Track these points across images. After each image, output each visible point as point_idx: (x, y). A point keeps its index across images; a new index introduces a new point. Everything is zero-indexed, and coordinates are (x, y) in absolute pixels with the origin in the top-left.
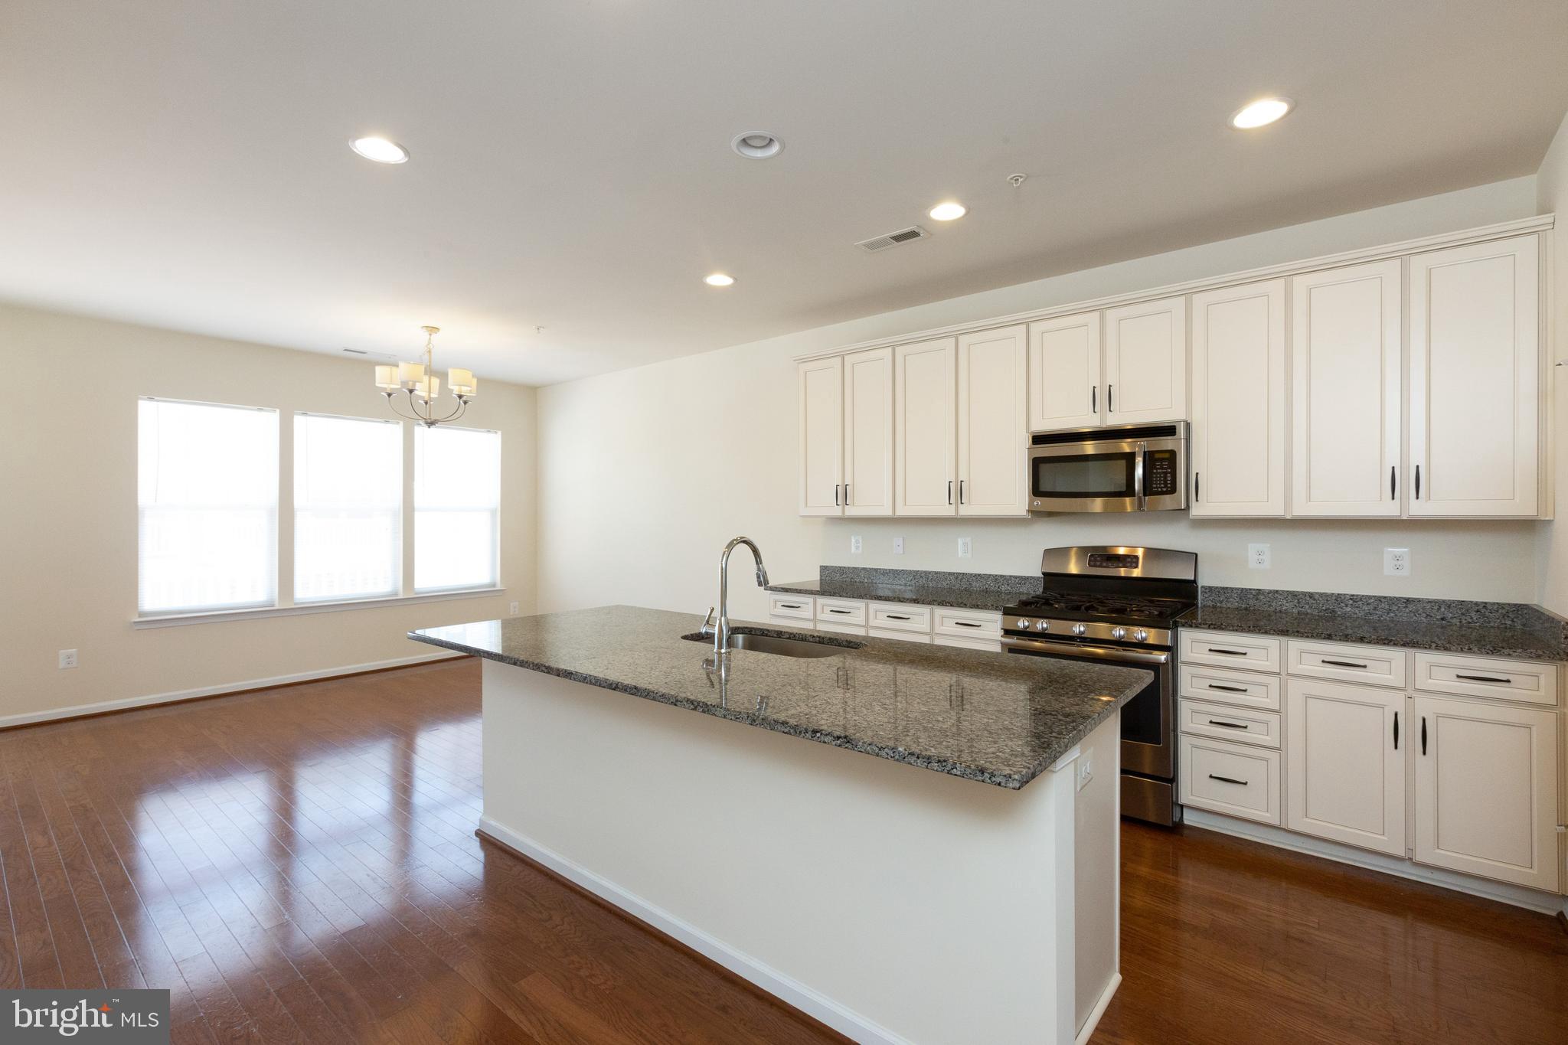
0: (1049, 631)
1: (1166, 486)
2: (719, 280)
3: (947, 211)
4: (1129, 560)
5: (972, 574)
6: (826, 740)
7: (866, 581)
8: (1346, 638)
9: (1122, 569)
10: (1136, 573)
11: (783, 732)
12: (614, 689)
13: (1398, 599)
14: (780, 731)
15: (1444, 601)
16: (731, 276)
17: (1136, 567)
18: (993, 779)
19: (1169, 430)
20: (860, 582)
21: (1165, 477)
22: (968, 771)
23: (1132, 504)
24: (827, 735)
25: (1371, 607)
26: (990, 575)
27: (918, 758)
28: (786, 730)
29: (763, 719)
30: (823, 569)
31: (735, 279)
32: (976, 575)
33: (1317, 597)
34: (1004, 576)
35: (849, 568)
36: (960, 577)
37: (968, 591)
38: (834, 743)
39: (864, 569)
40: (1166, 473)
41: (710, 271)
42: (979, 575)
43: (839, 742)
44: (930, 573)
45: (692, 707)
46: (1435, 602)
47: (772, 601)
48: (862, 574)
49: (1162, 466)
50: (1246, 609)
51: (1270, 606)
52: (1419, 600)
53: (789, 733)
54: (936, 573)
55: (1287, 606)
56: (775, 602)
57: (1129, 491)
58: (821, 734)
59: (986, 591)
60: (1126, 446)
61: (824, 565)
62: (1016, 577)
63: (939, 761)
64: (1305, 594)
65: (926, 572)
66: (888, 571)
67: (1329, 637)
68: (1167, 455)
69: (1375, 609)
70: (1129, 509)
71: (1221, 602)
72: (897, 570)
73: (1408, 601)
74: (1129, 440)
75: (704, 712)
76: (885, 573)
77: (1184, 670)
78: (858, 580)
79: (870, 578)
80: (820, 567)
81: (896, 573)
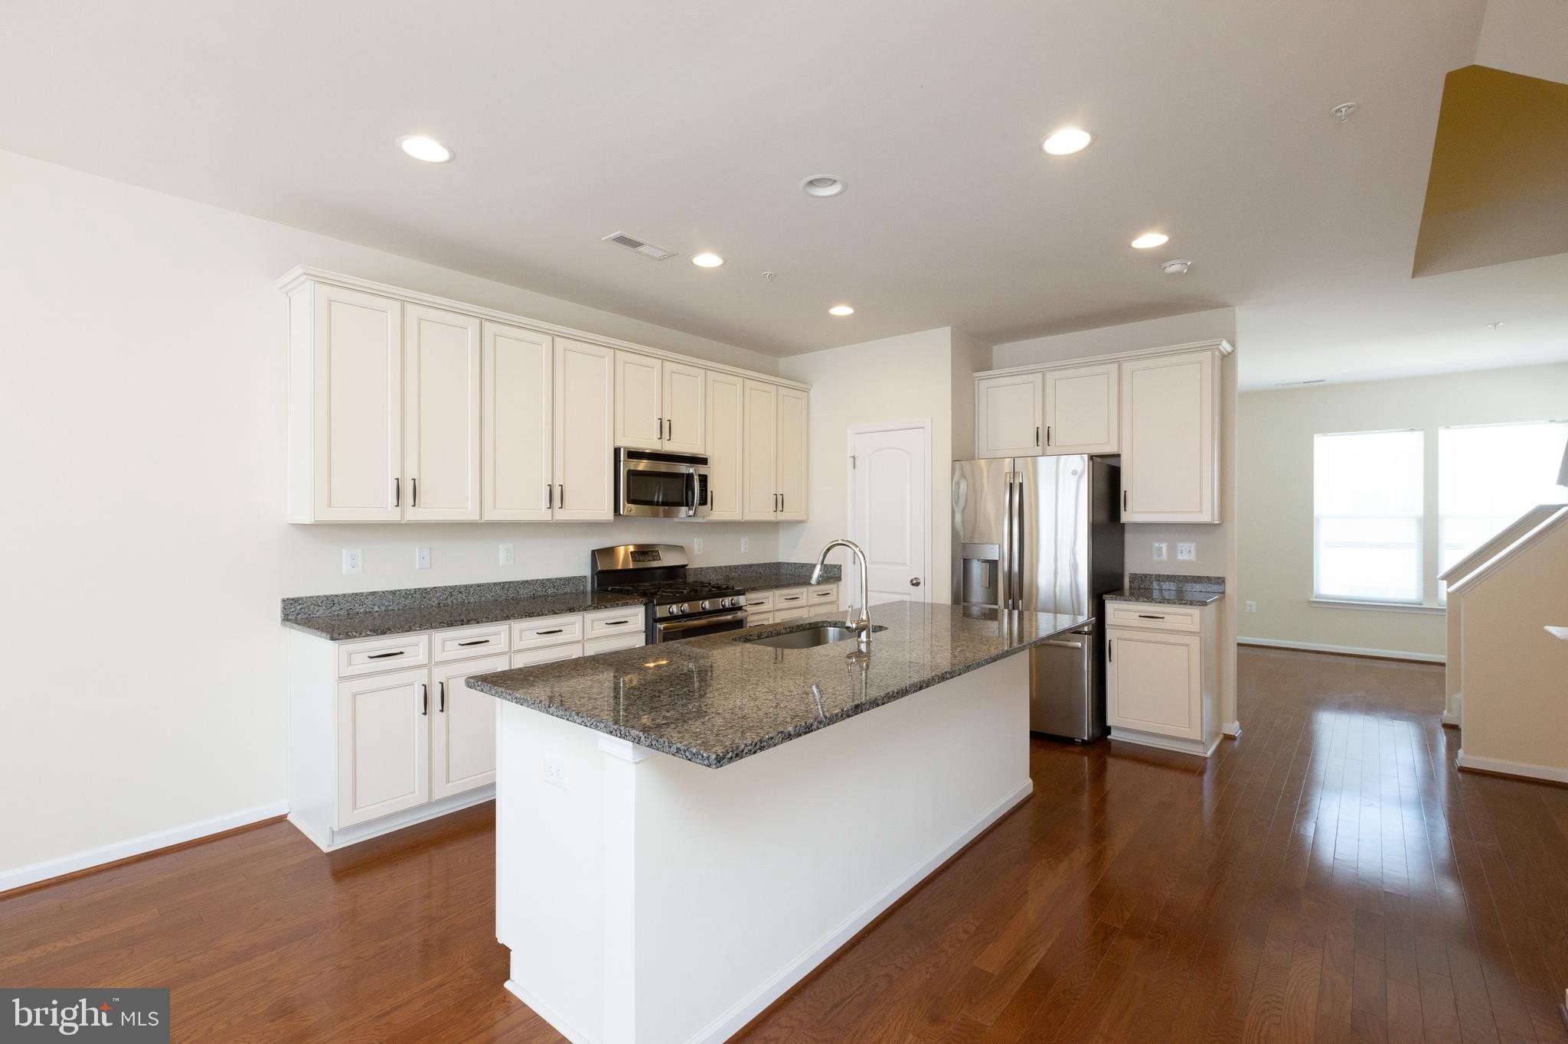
4: (654, 554)
5: (519, 582)
7: (376, 609)
17: (659, 559)
20: (366, 612)
26: (537, 580)
32: (523, 582)
34: (550, 579)
36: (507, 587)
37: (516, 601)
39: (373, 594)
42: (527, 582)
44: (471, 586)
47: (344, 656)
48: (369, 602)
54: (479, 586)
56: (350, 656)
57: (687, 502)
62: (560, 579)
65: (466, 586)
66: (429, 590)
72: (426, 589)
76: (408, 594)
77: (749, 619)
78: (362, 610)
79: (383, 605)
80: (284, 601)
81: (425, 592)
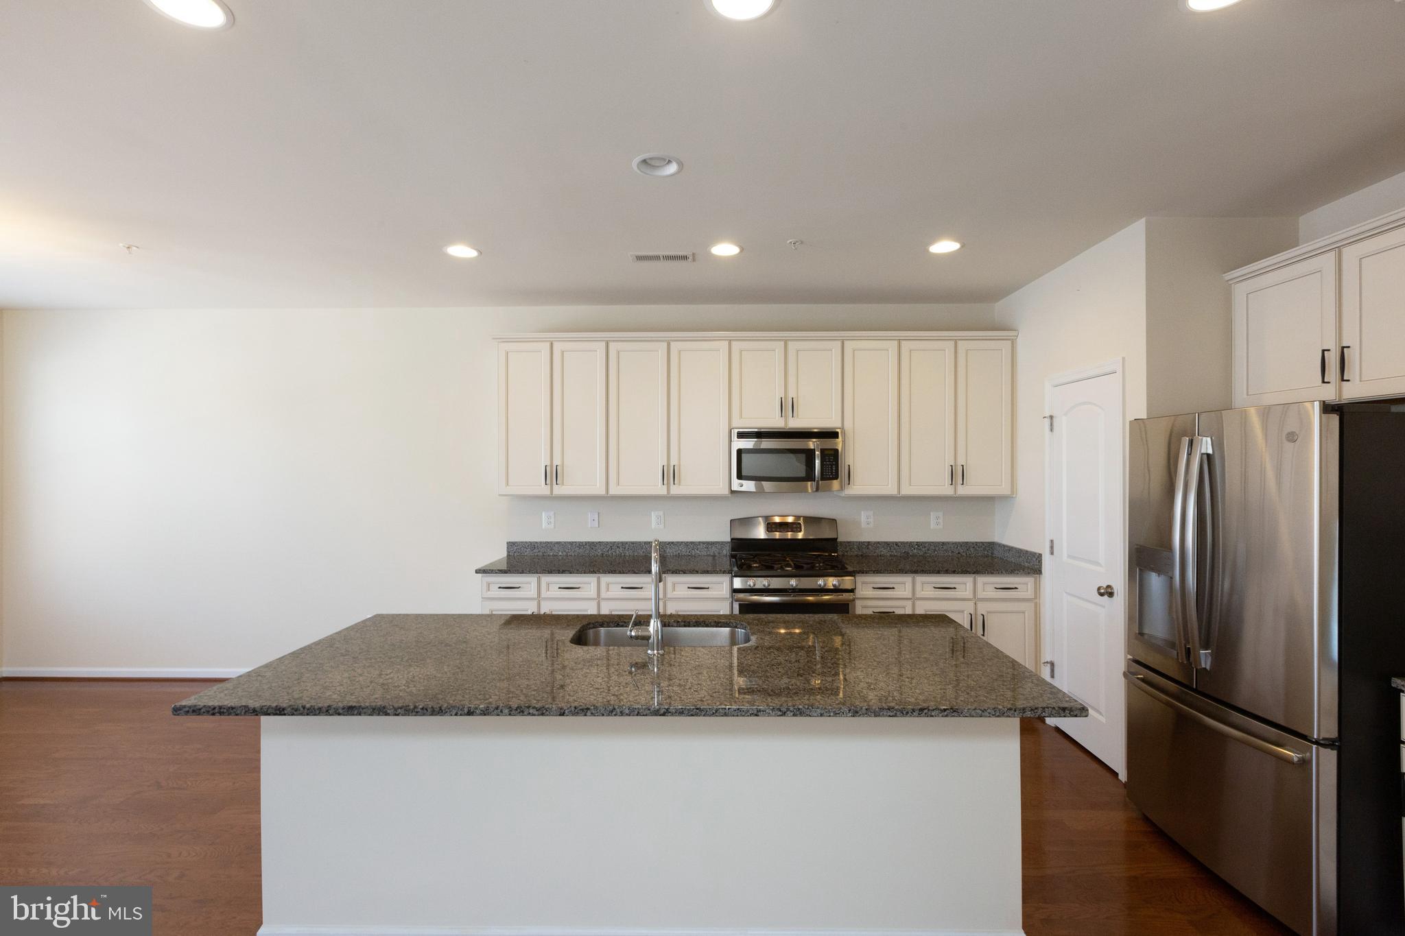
0: (771, 587)
1: (832, 473)
2: (461, 251)
3: (725, 249)
4: (795, 526)
5: (665, 542)
6: (933, 714)
7: (560, 554)
8: (947, 572)
9: (790, 533)
10: (800, 536)
11: (890, 716)
12: (664, 715)
13: (939, 543)
14: (886, 716)
15: (959, 543)
16: (475, 249)
17: (800, 531)
18: (1072, 713)
19: (833, 435)
20: (554, 555)
21: (832, 468)
22: (1054, 711)
23: (812, 486)
24: (934, 710)
25: (926, 549)
26: (682, 542)
27: (1015, 711)
28: (891, 714)
29: (867, 709)
30: (511, 545)
31: (480, 252)
32: (669, 543)
33: (899, 544)
35: (541, 542)
38: (941, 715)
39: (558, 543)
40: (832, 465)
41: (452, 240)
42: (672, 543)
43: (946, 713)
44: (627, 543)
45: (780, 713)
46: (956, 543)
47: (485, 584)
48: (556, 548)
49: (829, 459)
50: (862, 555)
51: (875, 552)
52: (948, 543)
53: (895, 716)
54: (633, 543)
55: (884, 552)
56: (489, 585)
57: (810, 476)
58: (929, 710)
59: (679, 556)
60: (812, 444)
61: (511, 541)
62: (704, 543)
63: (1032, 710)
64: (893, 543)
65: (622, 543)
66: (584, 544)
67: (939, 572)
68: (832, 452)
69: (928, 550)
70: (810, 491)
71: (847, 552)
72: (593, 543)
73: (943, 543)
74: (814, 440)
75: (794, 715)
76: (581, 545)
77: (858, 604)
78: (551, 554)
79: (565, 551)
80: (507, 543)
81: (592, 545)
